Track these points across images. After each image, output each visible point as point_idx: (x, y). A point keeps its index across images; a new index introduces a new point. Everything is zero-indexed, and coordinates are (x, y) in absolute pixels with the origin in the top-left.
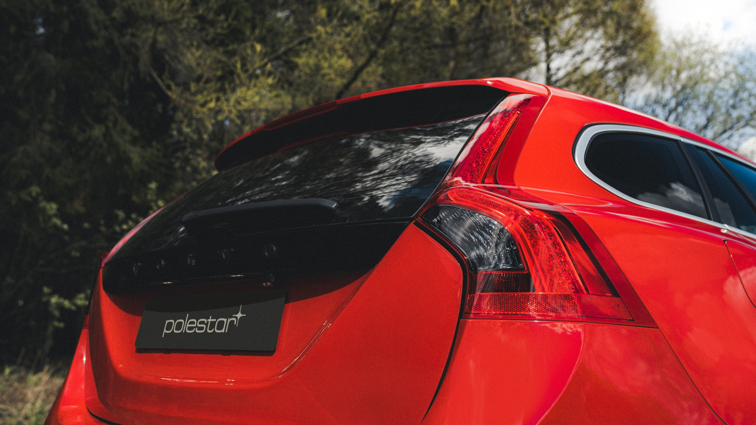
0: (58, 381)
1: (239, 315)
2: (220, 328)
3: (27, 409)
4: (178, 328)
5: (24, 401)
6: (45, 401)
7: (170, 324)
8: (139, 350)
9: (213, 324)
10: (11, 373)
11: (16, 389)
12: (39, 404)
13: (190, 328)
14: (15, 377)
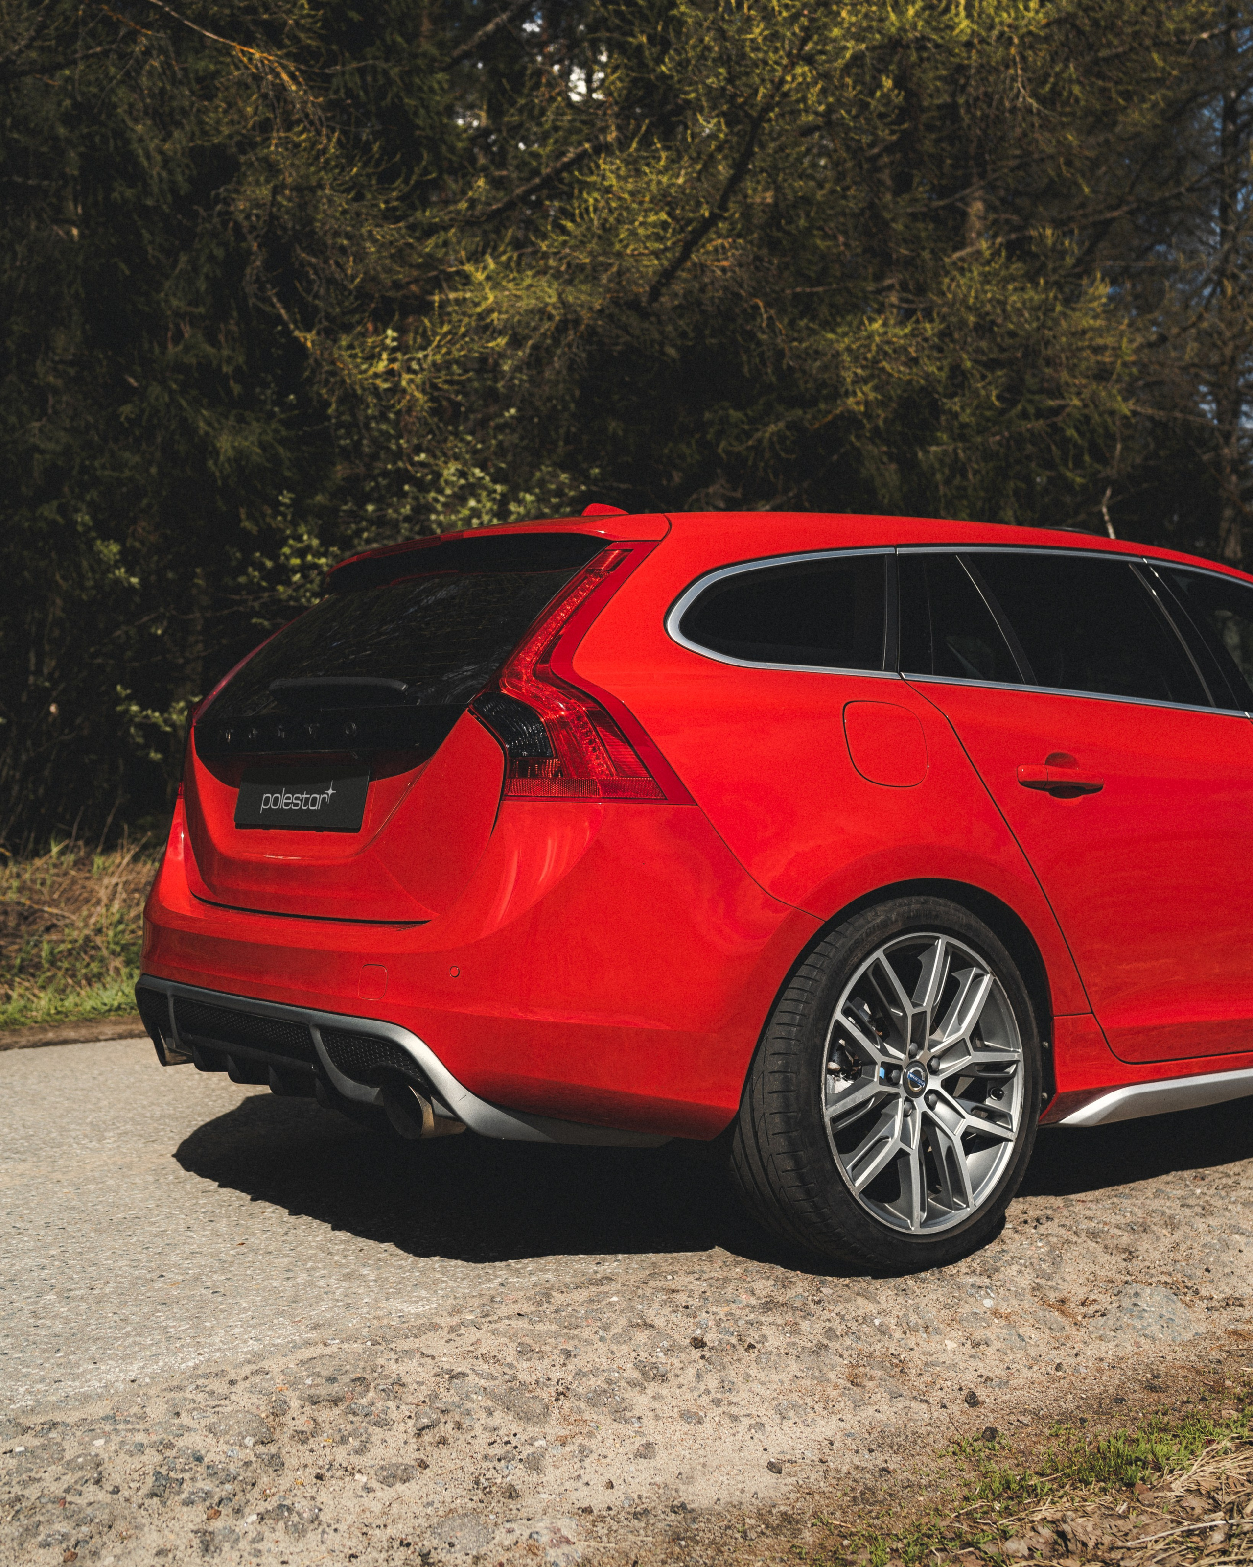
0: (147, 870)
1: (330, 792)
2: (313, 805)
3: (99, 915)
4: (275, 804)
5: (91, 900)
6: (128, 904)
7: (267, 799)
8: (239, 826)
9: (307, 799)
10: (62, 853)
11: (74, 882)
12: (116, 906)
13: (287, 804)
14: (70, 858)
